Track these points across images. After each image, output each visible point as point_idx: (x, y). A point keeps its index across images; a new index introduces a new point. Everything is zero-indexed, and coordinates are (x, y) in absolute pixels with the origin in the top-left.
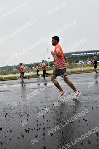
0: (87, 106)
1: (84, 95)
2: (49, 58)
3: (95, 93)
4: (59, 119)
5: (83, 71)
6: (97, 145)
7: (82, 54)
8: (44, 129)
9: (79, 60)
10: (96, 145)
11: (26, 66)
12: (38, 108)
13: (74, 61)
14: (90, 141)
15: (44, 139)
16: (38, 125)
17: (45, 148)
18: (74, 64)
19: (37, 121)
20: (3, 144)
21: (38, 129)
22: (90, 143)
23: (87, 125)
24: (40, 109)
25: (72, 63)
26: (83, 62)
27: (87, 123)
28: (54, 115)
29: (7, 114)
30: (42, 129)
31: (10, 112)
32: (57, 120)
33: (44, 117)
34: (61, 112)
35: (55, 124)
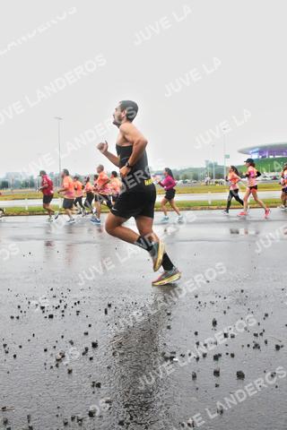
2: (227, 157)
4: (261, 334)
8: (216, 358)
11: (158, 177)
12: (196, 297)
15: (217, 386)
16: (198, 343)
19: (196, 333)
20: (102, 387)
24: (204, 302)
29: (110, 305)
30: (210, 358)
31: (118, 302)
32: (256, 335)
33: (215, 323)
34: (267, 315)
35: (248, 346)
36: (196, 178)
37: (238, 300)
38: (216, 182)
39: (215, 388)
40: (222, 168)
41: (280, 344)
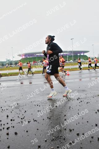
2: (14, 57)
3: (59, 92)
4: (24, 118)
8: (8, 129)
12: (1, 108)
13: (39, 61)
15: (8, 139)
16: (1, 124)
17: (9, 147)
18: (39, 64)
19: (1, 121)
21: (2, 129)
23: (51, 123)
24: (4, 109)
25: (36, 62)
28: (18, 114)
30: (6, 129)
32: (22, 119)
33: (8, 116)
34: (26, 111)
35: (19, 123)
36: (3, 65)
37: (16, 107)
38: (10, 66)
39: (7, 140)
40: (12, 61)
41: (29, 121)
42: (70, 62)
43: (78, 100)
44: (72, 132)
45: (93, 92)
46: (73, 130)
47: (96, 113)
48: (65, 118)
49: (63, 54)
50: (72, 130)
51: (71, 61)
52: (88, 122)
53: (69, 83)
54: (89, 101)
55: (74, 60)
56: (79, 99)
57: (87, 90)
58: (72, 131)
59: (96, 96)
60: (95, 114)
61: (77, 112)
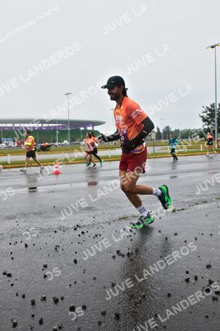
0: (13, 243)
1: (9, 218)
3: (34, 213)
5: (9, 162)
6: (31, 328)
7: (11, 125)
9: (3, 139)
10: (29, 328)
14: (15, 321)
22: (15, 325)
23: (12, 285)
26: (11, 144)
27: (12, 280)
42: (62, 143)
43: (75, 229)
44: (59, 304)
45: (109, 211)
46: (62, 299)
47: (114, 257)
48: (44, 273)
49: (48, 127)
50: (59, 298)
51: (65, 142)
52: (95, 279)
53: (59, 191)
54: (100, 231)
55: (73, 140)
56: (78, 229)
57: (98, 208)
58: (60, 301)
59: (114, 221)
60: (112, 260)
61: (73, 258)
